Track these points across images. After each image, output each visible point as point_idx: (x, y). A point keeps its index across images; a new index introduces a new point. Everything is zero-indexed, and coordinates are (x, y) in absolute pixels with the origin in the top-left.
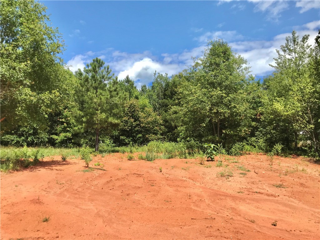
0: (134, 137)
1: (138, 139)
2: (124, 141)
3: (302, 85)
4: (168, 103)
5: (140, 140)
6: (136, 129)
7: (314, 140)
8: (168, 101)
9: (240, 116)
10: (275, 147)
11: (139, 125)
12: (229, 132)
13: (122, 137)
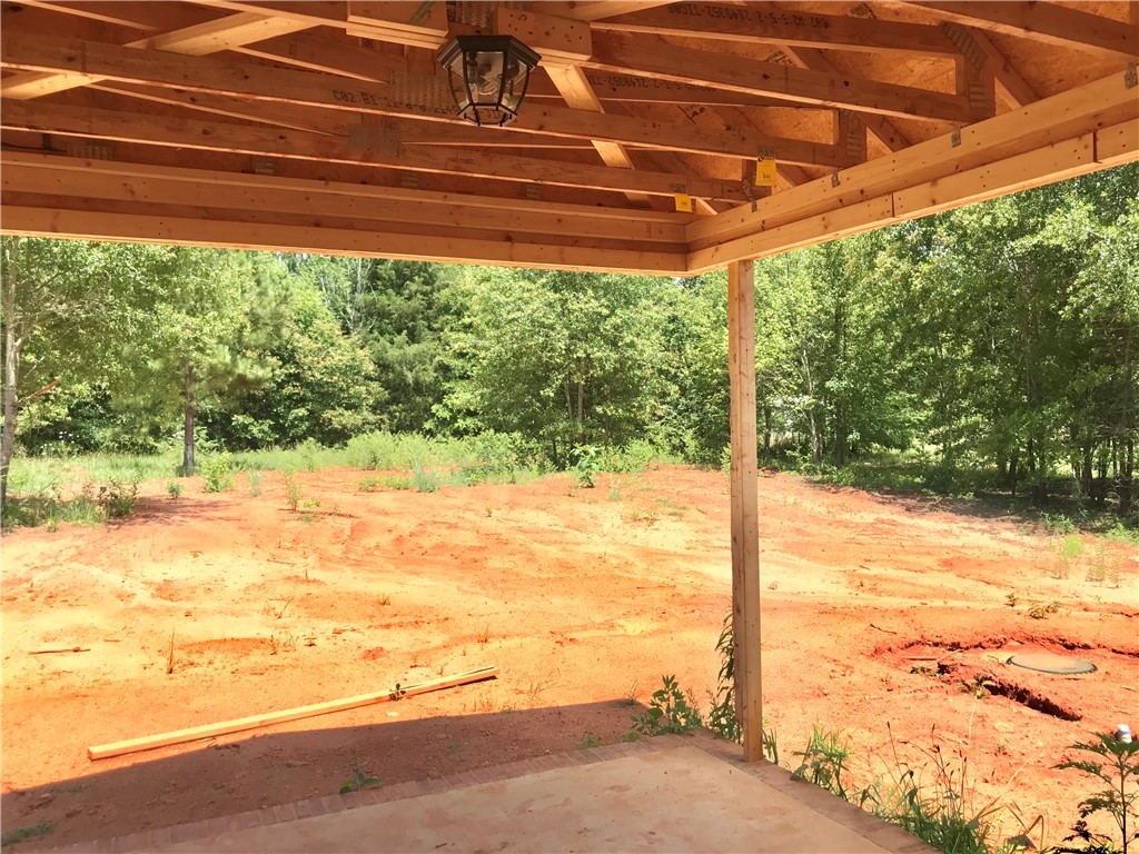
0: (277, 415)
1: (293, 426)
2: (248, 431)
3: (792, 294)
4: (389, 305)
5: (297, 426)
6: (288, 390)
7: (814, 432)
8: (389, 299)
9: (640, 367)
10: (725, 449)
11: (296, 377)
12: (611, 411)
13: (239, 419)
